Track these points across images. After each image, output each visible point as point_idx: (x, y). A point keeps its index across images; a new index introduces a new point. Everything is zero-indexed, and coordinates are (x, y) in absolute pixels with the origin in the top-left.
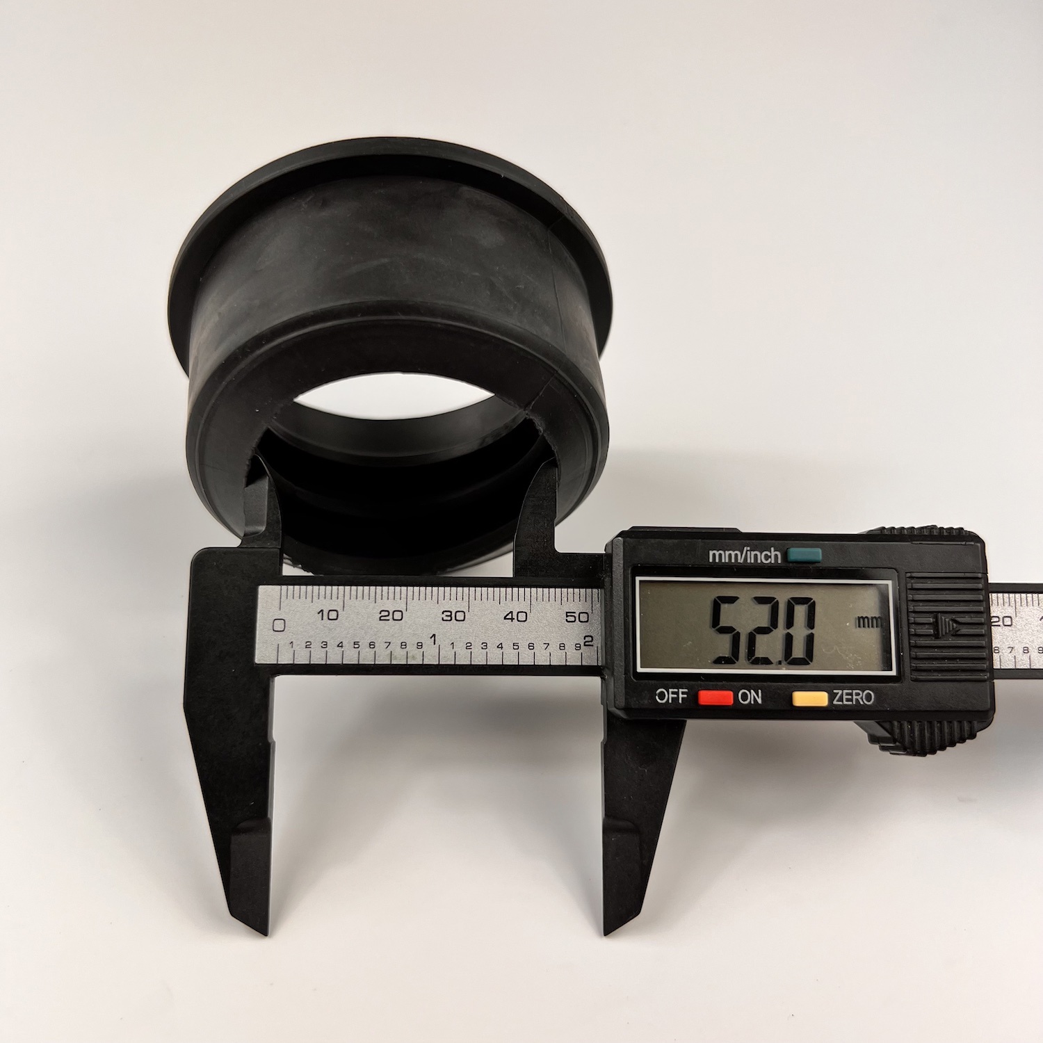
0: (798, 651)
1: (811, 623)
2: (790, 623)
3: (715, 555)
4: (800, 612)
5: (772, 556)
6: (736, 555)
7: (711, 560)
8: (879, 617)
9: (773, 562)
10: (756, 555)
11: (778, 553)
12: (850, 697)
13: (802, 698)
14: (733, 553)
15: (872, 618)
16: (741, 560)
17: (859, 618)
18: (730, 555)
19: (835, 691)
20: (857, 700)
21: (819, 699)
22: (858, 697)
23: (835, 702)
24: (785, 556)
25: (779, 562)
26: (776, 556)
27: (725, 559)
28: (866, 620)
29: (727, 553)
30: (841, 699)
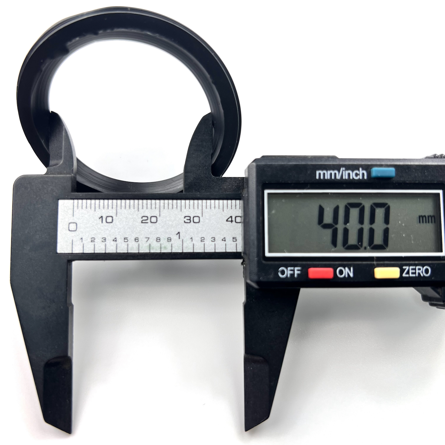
0: (378, 240)
1: (387, 220)
2: (372, 220)
3: (320, 174)
4: (380, 213)
5: (361, 174)
6: (335, 174)
7: (317, 177)
8: (434, 216)
9: (361, 178)
10: (349, 174)
11: (365, 172)
12: (414, 271)
13: (381, 273)
14: (333, 172)
15: (428, 217)
16: (338, 177)
17: (420, 217)
18: (331, 174)
19: (404, 267)
20: (419, 274)
21: (393, 273)
22: (420, 271)
23: (404, 275)
24: (369, 174)
25: (365, 177)
26: (363, 174)
27: (327, 177)
28: (424, 218)
29: (329, 172)
30: (408, 273)
